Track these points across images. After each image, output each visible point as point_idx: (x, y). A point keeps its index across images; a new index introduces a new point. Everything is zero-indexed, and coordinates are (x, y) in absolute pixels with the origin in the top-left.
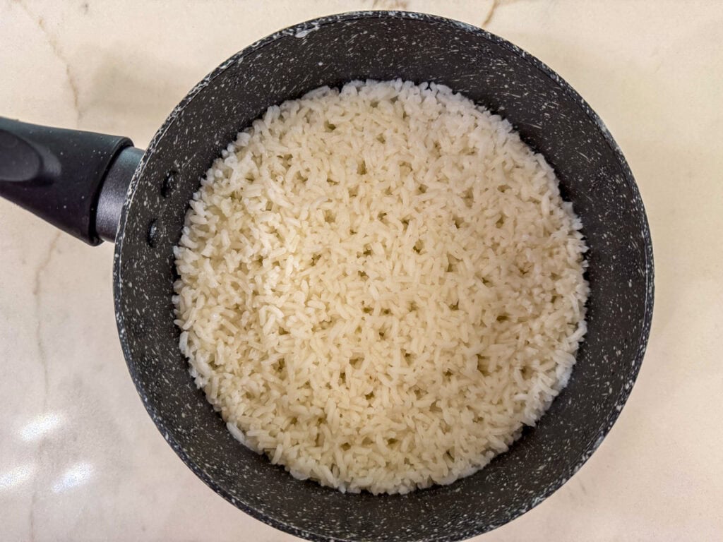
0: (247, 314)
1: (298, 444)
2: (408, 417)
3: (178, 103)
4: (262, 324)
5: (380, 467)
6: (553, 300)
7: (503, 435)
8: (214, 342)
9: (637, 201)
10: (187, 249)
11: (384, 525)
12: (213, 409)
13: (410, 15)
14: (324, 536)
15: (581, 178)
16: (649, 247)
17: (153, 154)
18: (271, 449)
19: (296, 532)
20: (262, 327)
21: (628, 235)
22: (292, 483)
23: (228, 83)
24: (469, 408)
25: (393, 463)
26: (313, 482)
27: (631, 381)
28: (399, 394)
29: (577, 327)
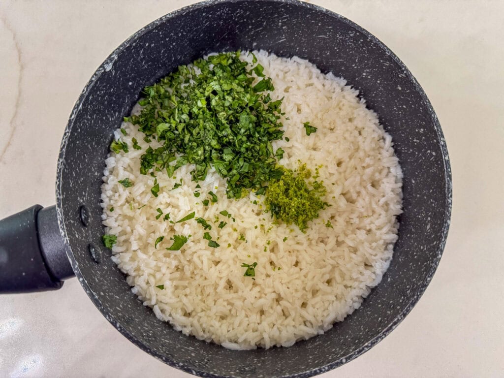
0: (186, 267)
1: (274, 325)
2: (328, 259)
3: (57, 158)
4: (200, 267)
5: (333, 301)
6: (360, 134)
7: (389, 230)
8: (178, 300)
9: (371, 37)
10: (121, 254)
11: (365, 329)
12: (206, 342)
13: (168, 16)
14: (337, 361)
15: (328, 52)
16: (396, 58)
17: (62, 199)
18: (260, 341)
19: (318, 371)
20: (201, 269)
21: (379, 61)
22: (289, 350)
23: (82, 127)
24: (358, 229)
25: (339, 293)
26: (300, 342)
27: (442, 139)
28: (312, 249)
29: (384, 139)
